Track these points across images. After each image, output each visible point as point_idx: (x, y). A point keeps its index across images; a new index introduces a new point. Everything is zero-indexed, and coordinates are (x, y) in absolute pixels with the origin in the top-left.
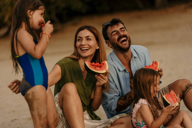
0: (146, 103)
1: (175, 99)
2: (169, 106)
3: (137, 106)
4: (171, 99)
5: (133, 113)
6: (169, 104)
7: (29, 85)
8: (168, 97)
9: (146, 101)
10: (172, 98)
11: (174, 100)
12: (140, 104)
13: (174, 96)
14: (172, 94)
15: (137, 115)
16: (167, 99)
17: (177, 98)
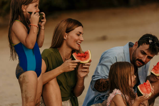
0: (120, 93)
1: (149, 89)
2: (142, 97)
3: (112, 96)
4: (145, 90)
5: (107, 101)
6: (142, 95)
7: (22, 70)
8: (142, 88)
9: (120, 91)
10: (147, 89)
11: (148, 91)
12: (114, 93)
13: (149, 87)
14: (147, 85)
15: (111, 103)
16: (141, 89)
17: (152, 89)
